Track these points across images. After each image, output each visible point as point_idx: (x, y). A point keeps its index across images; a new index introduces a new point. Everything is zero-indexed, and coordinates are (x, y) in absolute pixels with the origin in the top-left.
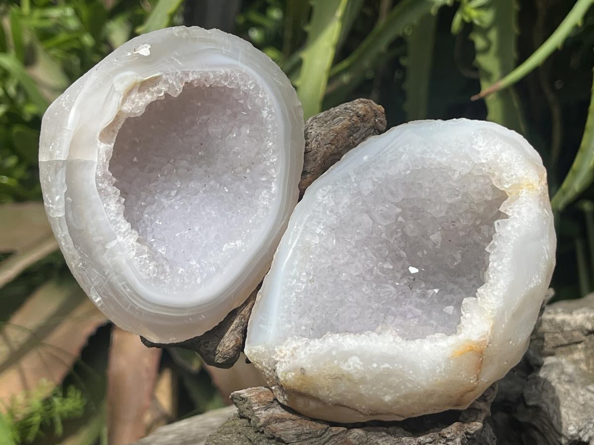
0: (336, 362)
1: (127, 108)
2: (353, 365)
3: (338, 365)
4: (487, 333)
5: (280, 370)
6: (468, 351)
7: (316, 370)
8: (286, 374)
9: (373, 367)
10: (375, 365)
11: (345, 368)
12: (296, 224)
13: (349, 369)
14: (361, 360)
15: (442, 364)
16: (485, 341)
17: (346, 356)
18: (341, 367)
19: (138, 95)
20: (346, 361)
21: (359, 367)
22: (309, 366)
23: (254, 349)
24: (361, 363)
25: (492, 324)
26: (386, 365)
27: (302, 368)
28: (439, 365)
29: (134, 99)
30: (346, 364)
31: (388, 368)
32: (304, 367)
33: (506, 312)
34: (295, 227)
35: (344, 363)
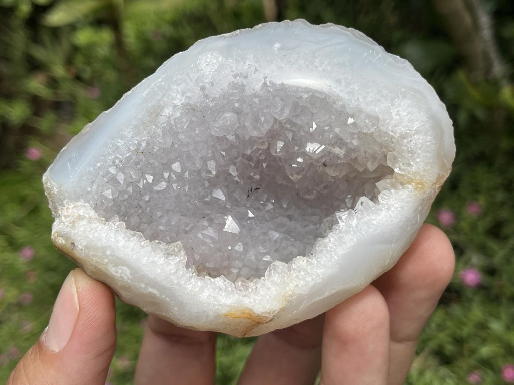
0: (106, 260)
2: (121, 274)
3: (107, 264)
4: (273, 312)
5: (56, 227)
6: (245, 318)
8: (58, 236)
10: (142, 285)
11: (112, 270)
12: (163, 76)
13: (116, 274)
14: (131, 274)
15: (211, 318)
16: (267, 318)
17: (118, 262)
18: (109, 267)
20: (116, 266)
21: (126, 278)
22: (80, 247)
23: (51, 184)
24: (130, 277)
25: (283, 306)
26: (154, 291)
27: (73, 243)
28: (207, 317)
30: (115, 269)
32: (76, 244)
33: (305, 301)
34: (160, 80)
35: (114, 267)
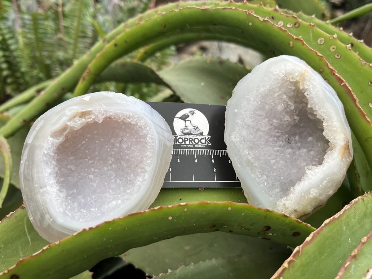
0: (306, 197)
1: (70, 124)
2: (314, 193)
3: (308, 197)
4: (345, 138)
6: (345, 150)
7: (301, 207)
9: (321, 187)
10: (321, 186)
11: (311, 196)
13: (313, 195)
14: (315, 188)
15: (341, 163)
16: (347, 141)
17: (308, 192)
18: (309, 197)
19: (78, 118)
20: (310, 193)
21: (316, 191)
24: (316, 189)
25: (343, 133)
26: (325, 182)
27: (295, 210)
28: (341, 165)
29: (76, 120)
30: (311, 194)
31: (326, 182)
35: (310, 195)
